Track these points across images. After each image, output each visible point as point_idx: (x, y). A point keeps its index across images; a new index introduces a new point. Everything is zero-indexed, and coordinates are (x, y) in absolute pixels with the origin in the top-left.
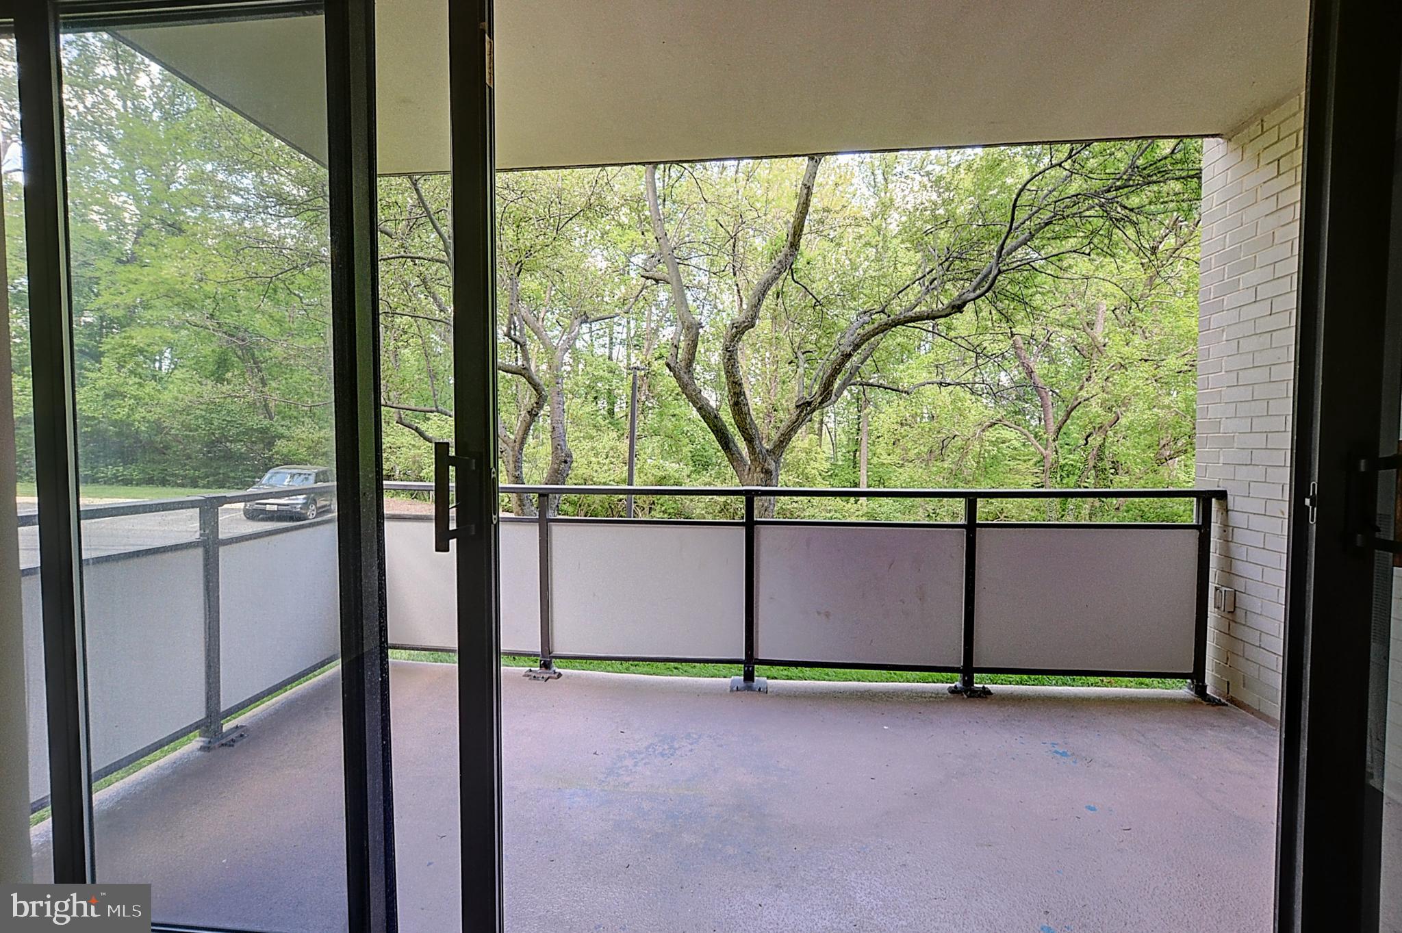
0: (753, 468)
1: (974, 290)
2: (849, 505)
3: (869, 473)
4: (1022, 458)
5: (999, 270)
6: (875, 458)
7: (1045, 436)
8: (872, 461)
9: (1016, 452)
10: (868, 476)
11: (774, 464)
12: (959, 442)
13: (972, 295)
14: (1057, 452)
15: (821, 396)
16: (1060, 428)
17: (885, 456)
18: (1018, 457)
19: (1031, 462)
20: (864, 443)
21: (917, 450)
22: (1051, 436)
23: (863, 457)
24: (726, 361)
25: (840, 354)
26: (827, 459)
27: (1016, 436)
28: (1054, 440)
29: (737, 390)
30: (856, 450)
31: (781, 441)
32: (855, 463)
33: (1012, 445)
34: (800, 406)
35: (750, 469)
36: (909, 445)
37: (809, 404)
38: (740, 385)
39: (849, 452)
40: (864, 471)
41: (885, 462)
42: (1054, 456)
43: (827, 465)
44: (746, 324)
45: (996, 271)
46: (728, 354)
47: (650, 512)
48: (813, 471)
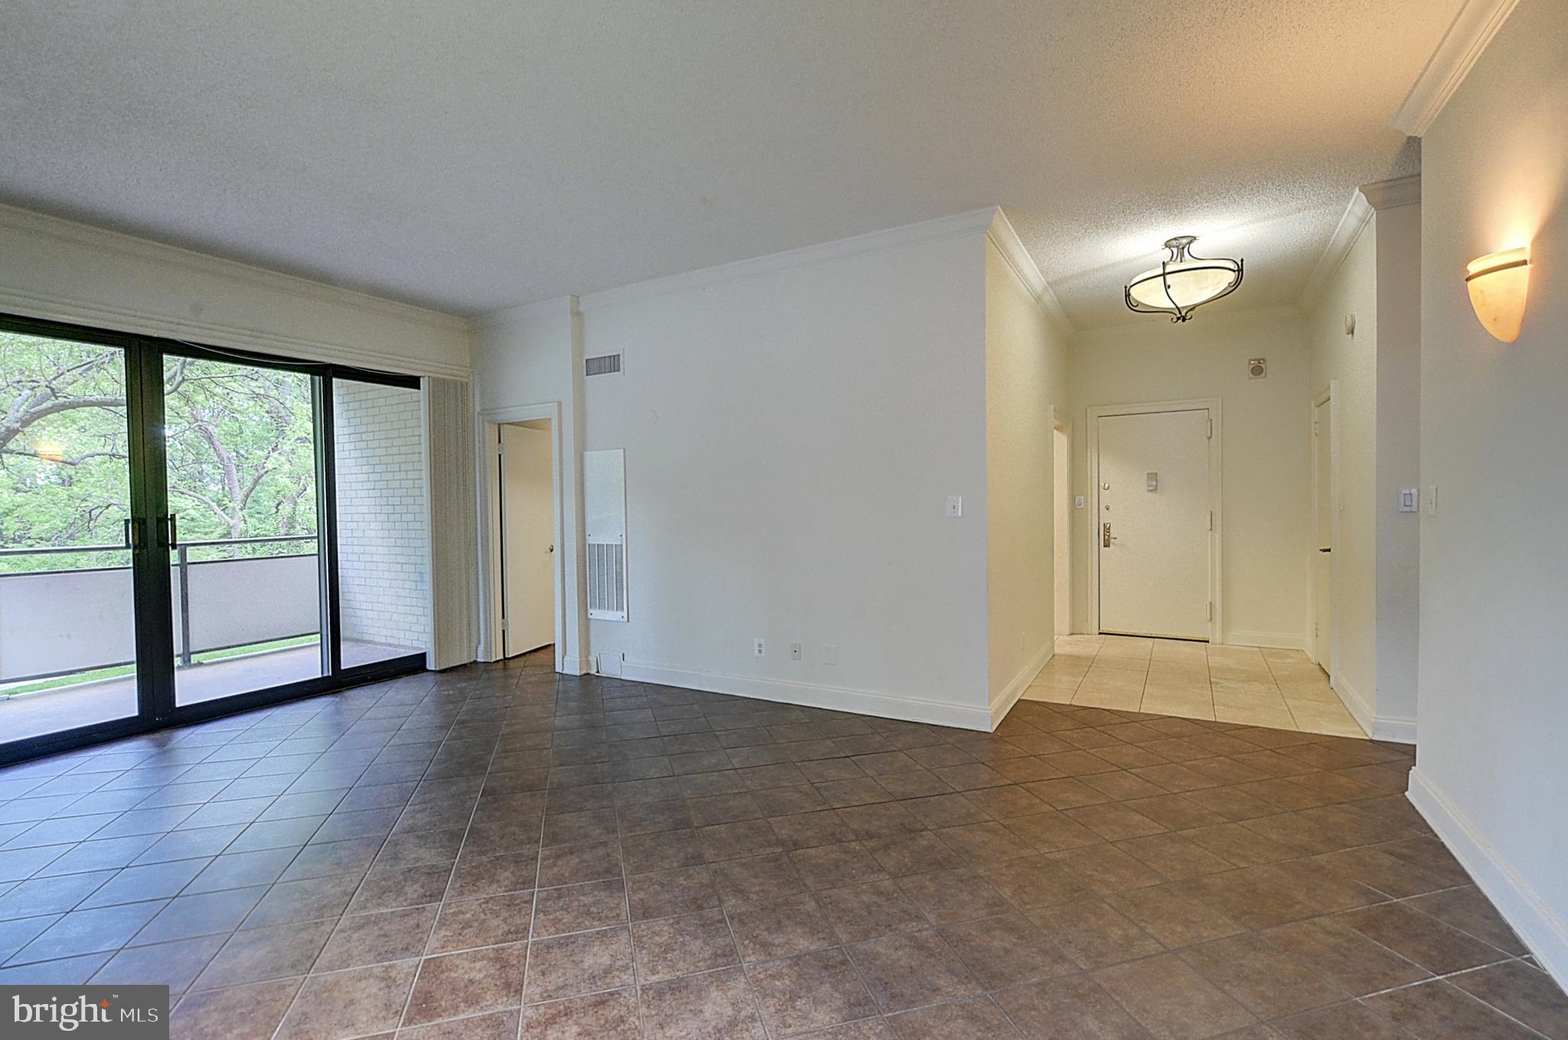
4: (203, 530)
5: (183, 378)
7: (231, 505)
9: (192, 524)
14: (245, 521)
16: (247, 496)
18: (197, 529)
22: (238, 505)
27: (193, 504)
28: (241, 509)
33: (188, 515)
42: (242, 525)
45: (181, 379)
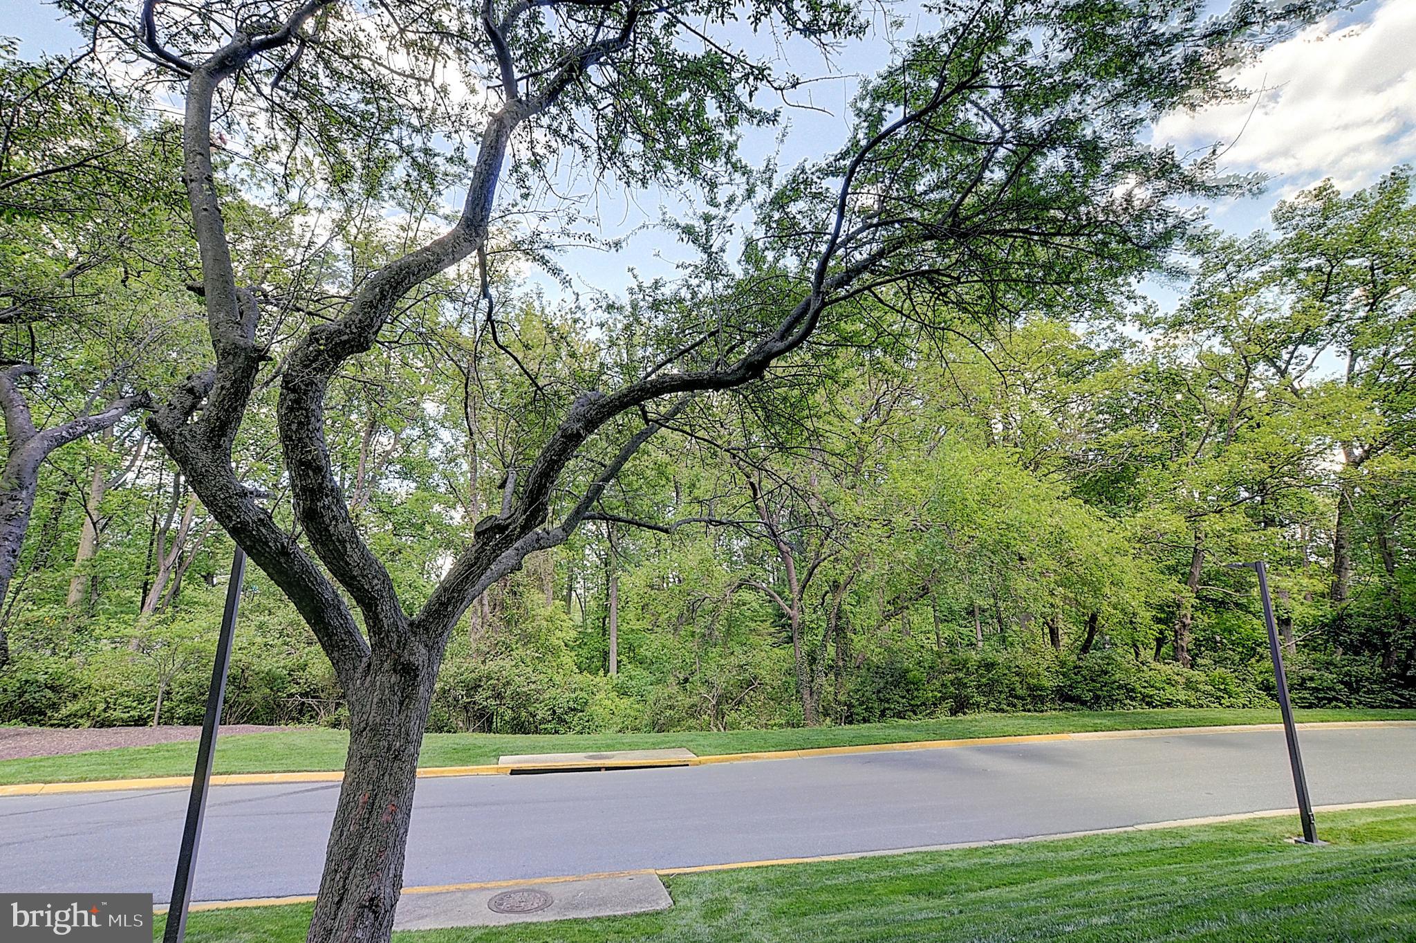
0: (375, 662)
1: (782, 337)
2: (598, 679)
3: (620, 640)
6: (625, 625)
8: (621, 628)
10: (618, 644)
11: (424, 651)
12: (708, 605)
13: (780, 345)
15: (525, 512)
17: (634, 622)
19: (769, 623)
20: (613, 610)
21: (668, 615)
23: (612, 624)
24: (283, 411)
25: (559, 433)
26: (575, 627)
29: (312, 480)
30: (605, 617)
31: (442, 604)
32: (604, 630)
34: (484, 532)
35: (369, 665)
36: (660, 608)
37: (501, 529)
38: (318, 470)
39: (598, 619)
40: (614, 639)
41: (634, 628)
43: (573, 634)
44: (345, 337)
46: (292, 396)
47: (336, 709)
48: (557, 642)
